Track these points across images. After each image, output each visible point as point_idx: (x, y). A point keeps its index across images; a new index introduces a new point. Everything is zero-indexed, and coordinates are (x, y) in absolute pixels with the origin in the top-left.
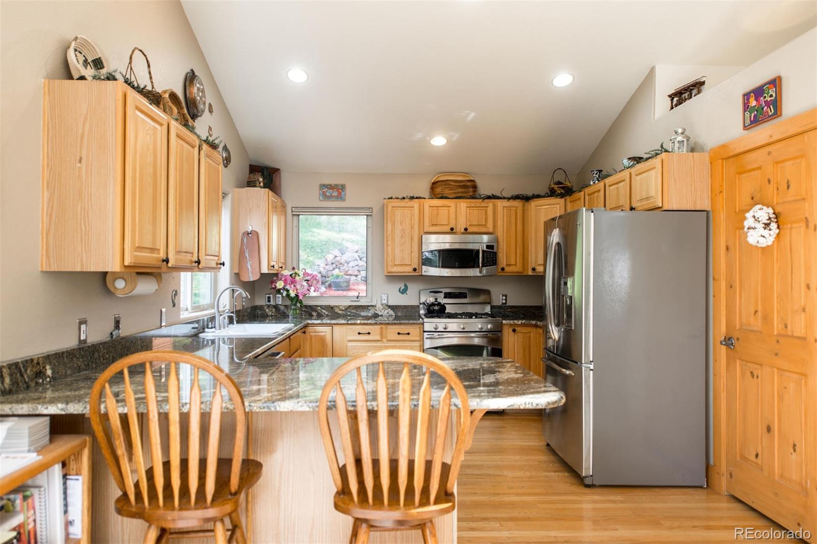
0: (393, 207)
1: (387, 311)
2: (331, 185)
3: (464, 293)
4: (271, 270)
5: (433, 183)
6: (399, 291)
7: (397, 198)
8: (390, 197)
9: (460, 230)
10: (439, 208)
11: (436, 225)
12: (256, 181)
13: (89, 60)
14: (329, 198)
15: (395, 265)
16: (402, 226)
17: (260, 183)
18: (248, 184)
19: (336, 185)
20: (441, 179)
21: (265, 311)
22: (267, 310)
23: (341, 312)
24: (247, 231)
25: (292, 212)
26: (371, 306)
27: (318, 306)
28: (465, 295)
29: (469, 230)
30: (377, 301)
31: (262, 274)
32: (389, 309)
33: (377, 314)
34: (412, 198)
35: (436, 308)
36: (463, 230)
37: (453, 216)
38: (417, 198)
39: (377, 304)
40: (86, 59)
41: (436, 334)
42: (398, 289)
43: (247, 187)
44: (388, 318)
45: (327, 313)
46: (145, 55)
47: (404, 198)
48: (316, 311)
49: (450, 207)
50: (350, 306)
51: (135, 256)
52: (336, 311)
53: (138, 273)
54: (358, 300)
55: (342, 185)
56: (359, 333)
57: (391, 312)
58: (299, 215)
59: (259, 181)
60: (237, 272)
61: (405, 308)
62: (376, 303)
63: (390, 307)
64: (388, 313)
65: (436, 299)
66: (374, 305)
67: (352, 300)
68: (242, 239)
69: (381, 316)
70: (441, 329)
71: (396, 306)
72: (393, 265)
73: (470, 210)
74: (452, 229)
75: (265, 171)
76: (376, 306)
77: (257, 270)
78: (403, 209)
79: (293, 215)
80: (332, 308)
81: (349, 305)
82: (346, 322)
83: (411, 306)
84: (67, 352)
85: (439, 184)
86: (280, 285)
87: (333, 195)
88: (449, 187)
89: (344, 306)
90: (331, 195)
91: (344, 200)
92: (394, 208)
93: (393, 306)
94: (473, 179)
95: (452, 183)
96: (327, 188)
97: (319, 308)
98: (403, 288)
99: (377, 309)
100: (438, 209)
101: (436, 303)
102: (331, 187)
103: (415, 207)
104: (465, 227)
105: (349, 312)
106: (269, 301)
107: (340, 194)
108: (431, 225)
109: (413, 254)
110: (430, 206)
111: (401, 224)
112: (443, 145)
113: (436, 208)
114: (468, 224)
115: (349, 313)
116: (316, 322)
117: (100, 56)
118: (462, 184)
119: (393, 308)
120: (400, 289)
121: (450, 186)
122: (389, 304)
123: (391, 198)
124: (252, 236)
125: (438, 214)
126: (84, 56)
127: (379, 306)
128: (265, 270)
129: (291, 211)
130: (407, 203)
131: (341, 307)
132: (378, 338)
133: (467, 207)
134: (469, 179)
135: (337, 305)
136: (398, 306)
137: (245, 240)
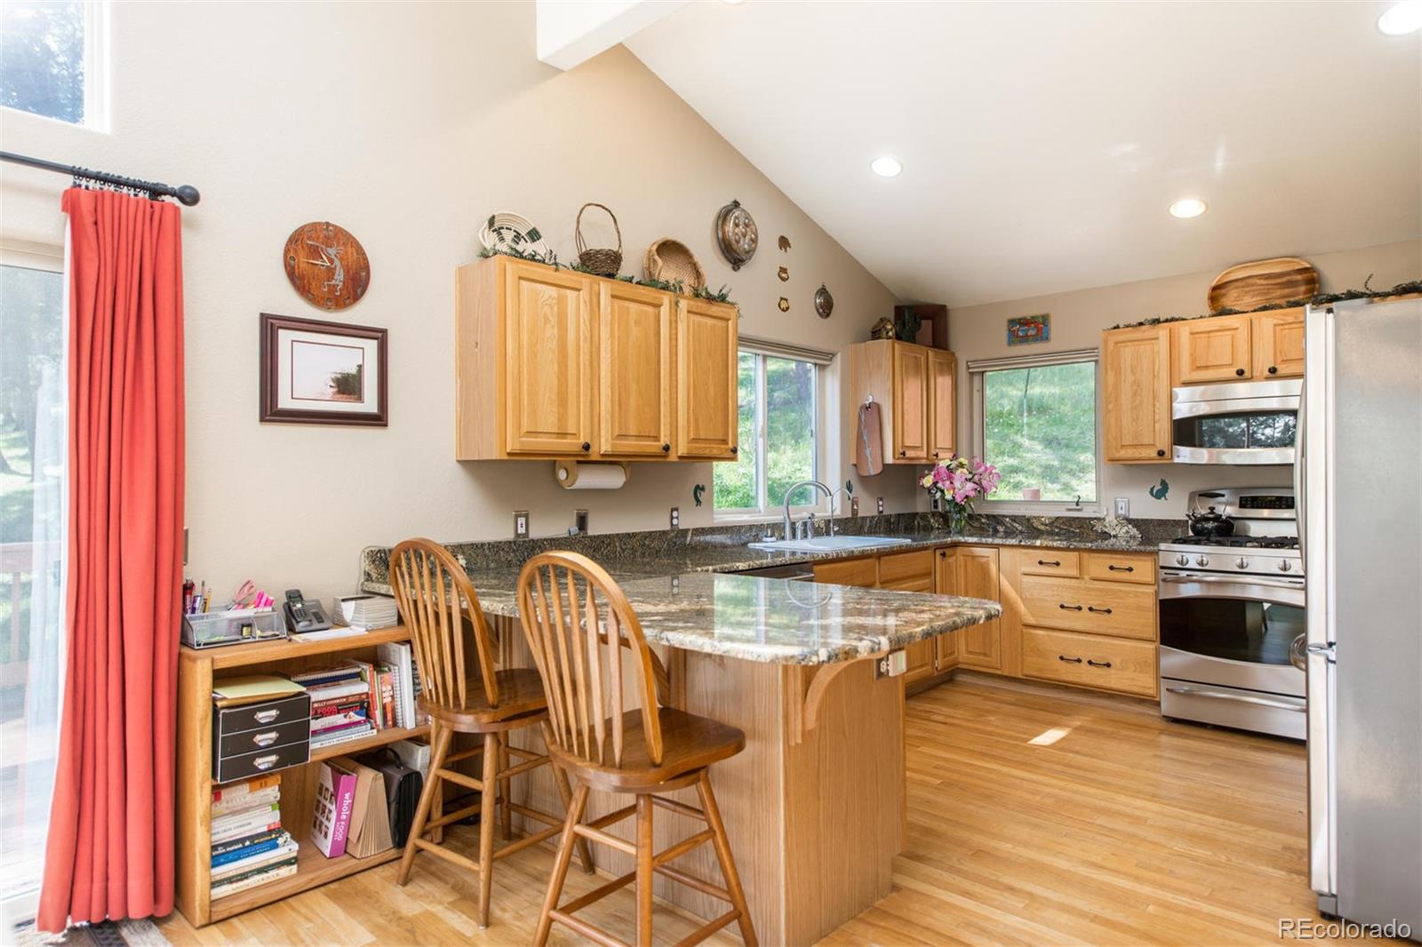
0: (1117, 343)
1: (1126, 528)
2: (1025, 319)
3: (1287, 498)
4: (899, 459)
5: (1215, 289)
6: (1151, 493)
7: (1127, 326)
8: (1115, 325)
9: (1262, 372)
10: (1211, 334)
11: (1207, 367)
12: (880, 330)
13: (523, 234)
14: (1025, 339)
15: (1123, 446)
16: (1134, 374)
17: (888, 333)
18: (872, 336)
19: (1033, 317)
20: (1233, 277)
21: (929, 521)
22: (932, 521)
23: (1043, 527)
24: (865, 404)
25: (969, 368)
26: (1095, 519)
27: (1006, 517)
28: (1290, 503)
29: (1281, 371)
30: (1107, 510)
31: (885, 466)
32: (1130, 526)
33: (1106, 533)
34: (1156, 322)
35: (1210, 525)
36: (1266, 373)
37: (1243, 347)
38: (1167, 321)
39: (1107, 515)
40: (518, 233)
41: (1183, 574)
42: (1149, 490)
43: (872, 339)
44: (1128, 542)
45: (1020, 528)
46: (606, 209)
47: (1141, 324)
48: (1003, 524)
49: (1237, 329)
50: (1058, 518)
51: (522, 442)
52: (1034, 525)
53: (579, 462)
54: (1078, 507)
55: (1043, 316)
56: (1041, 563)
57: (1134, 531)
58: (983, 372)
59: (886, 329)
60: (855, 463)
61: (1160, 525)
62: (1105, 513)
63: (1130, 521)
64: (1127, 532)
65: (1212, 509)
66: (1103, 517)
67: (1070, 507)
68: (860, 416)
69: (1115, 536)
70: (1192, 564)
71: (1142, 520)
72: (1119, 447)
73: (1282, 330)
74: (1240, 372)
75: (906, 314)
76: (1104, 519)
77: (879, 459)
78: (1136, 343)
79: (972, 374)
80: (1028, 520)
81: (1057, 516)
82: (1017, 543)
83: (1174, 521)
84: (489, 544)
85: (1233, 285)
86: (928, 481)
87: (1029, 334)
88: (1254, 291)
89: (1049, 518)
90: (1027, 336)
91: (1047, 339)
92: (1119, 345)
93: (1138, 520)
94: (1309, 266)
95: (1259, 282)
96: (1019, 323)
97: (1007, 519)
98: (1158, 487)
99: (1107, 525)
100: (1209, 337)
101: (1211, 516)
102: (1024, 322)
103: (1161, 338)
104: (1271, 365)
105: (1057, 527)
106: (936, 507)
107: (1039, 330)
108: (1194, 367)
109: (1157, 426)
110: (1192, 334)
111: (1132, 371)
112: (1199, 216)
113: (1206, 335)
114: (1279, 359)
115: (1057, 530)
116: (971, 540)
117: (533, 226)
118: (1284, 279)
119: (1136, 523)
120: (1152, 489)
121: (1255, 288)
122: (1131, 517)
123: (1117, 327)
124: (873, 410)
125: (1209, 345)
126: (515, 231)
127: (1111, 519)
128: (889, 459)
129: (965, 367)
130: (1147, 331)
131: (1043, 519)
132: (1075, 573)
133: (1275, 325)
134: (1299, 267)
135: (1036, 515)
136: (1147, 520)
137: (863, 417)
